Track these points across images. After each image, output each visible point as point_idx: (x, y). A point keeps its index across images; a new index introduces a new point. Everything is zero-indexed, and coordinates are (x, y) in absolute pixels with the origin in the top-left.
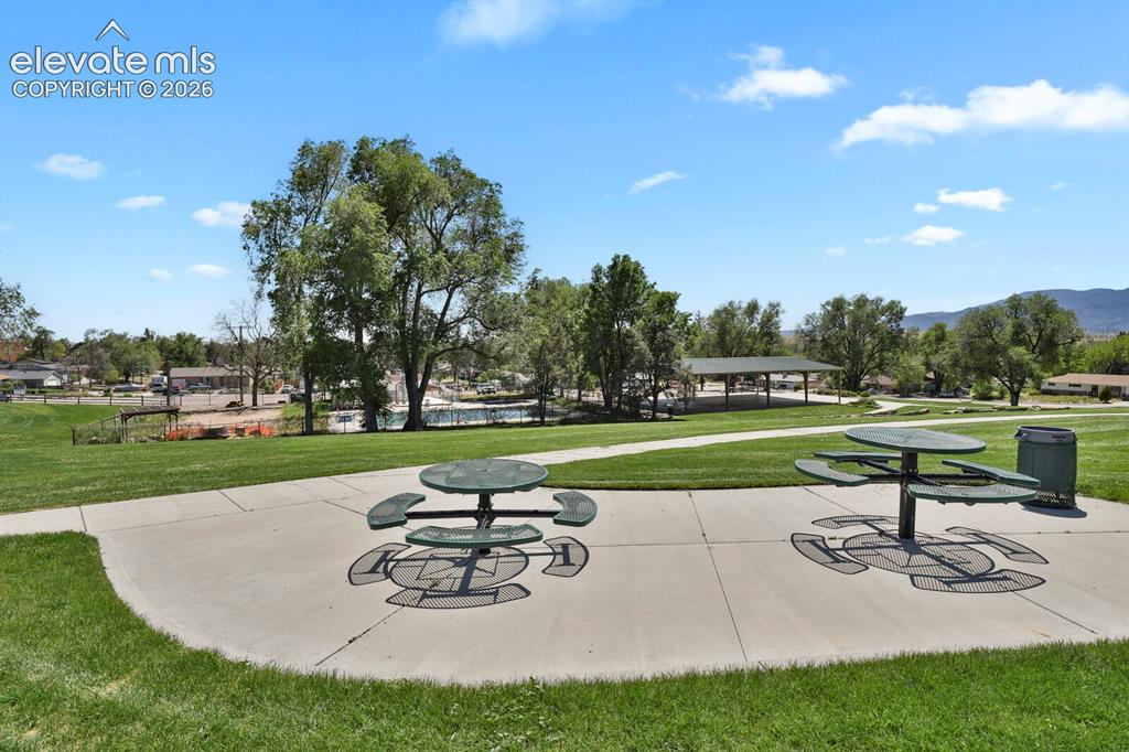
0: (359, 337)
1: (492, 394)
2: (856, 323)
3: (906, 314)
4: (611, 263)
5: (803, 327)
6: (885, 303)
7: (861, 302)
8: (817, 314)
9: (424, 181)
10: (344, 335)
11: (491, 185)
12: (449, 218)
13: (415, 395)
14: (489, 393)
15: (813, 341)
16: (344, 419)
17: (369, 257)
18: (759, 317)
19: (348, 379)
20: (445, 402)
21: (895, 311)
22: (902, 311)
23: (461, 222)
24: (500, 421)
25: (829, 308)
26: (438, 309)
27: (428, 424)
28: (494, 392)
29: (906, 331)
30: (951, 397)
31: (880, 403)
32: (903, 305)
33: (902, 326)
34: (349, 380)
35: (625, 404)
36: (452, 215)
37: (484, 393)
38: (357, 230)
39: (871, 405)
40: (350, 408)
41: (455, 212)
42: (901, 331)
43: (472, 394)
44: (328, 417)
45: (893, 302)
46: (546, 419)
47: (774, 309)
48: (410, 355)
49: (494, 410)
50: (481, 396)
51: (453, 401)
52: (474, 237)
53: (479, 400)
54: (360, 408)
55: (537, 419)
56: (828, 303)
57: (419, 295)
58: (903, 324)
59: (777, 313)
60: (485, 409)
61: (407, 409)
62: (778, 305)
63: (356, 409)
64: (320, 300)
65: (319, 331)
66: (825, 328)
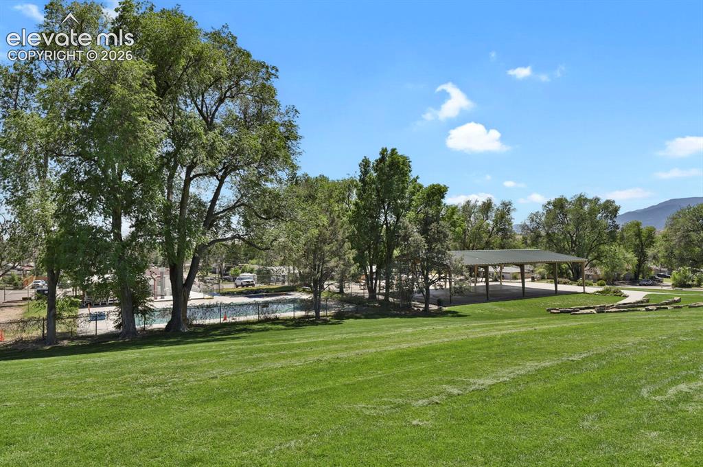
0: (117, 225)
1: (250, 287)
2: (580, 220)
3: (620, 212)
4: (379, 157)
5: (528, 223)
6: (602, 201)
7: (581, 201)
8: (540, 212)
9: (198, 48)
10: (98, 220)
11: (267, 67)
12: (221, 100)
13: (181, 290)
14: (247, 286)
15: (539, 236)
16: (97, 317)
17: (133, 121)
18: (492, 215)
19: (101, 272)
20: (207, 296)
21: (611, 209)
22: (616, 210)
23: (232, 107)
24: (272, 316)
25: (551, 207)
26: (207, 197)
27: (194, 322)
28: (253, 285)
29: (621, 227)
30: (650, 285)
31: (625, 292)
32: (617, 204)
33: (617, 223)
34: (103, 274)
35: (393, 295)
36: (225, 97)
37: (243, 286)
38: (118, 89)
39: (618, 294)
40: (104, 305)
41: (228, 94)
42: (617, 227)
43: (230, 286)
44: (76, 317)
45: (608, 201)
46: (322, 313)
47: (507, 207)
48: (176, 247)
49: (266, 304)
50: (240, 289)
51: (214, 295)
52: (246, 123)
53: (240, 294)
54: (116, 305)
55: (312, 313)
56: (549, 203)
57: (188, 181)
58: (618, 221)
59: (508, 211)
60: (257, 304)
61: (170, 305)
62: (510, 203)
63: (111, 305)
64: (67, 178)
65: (66, 215)
66: (549, 225)
